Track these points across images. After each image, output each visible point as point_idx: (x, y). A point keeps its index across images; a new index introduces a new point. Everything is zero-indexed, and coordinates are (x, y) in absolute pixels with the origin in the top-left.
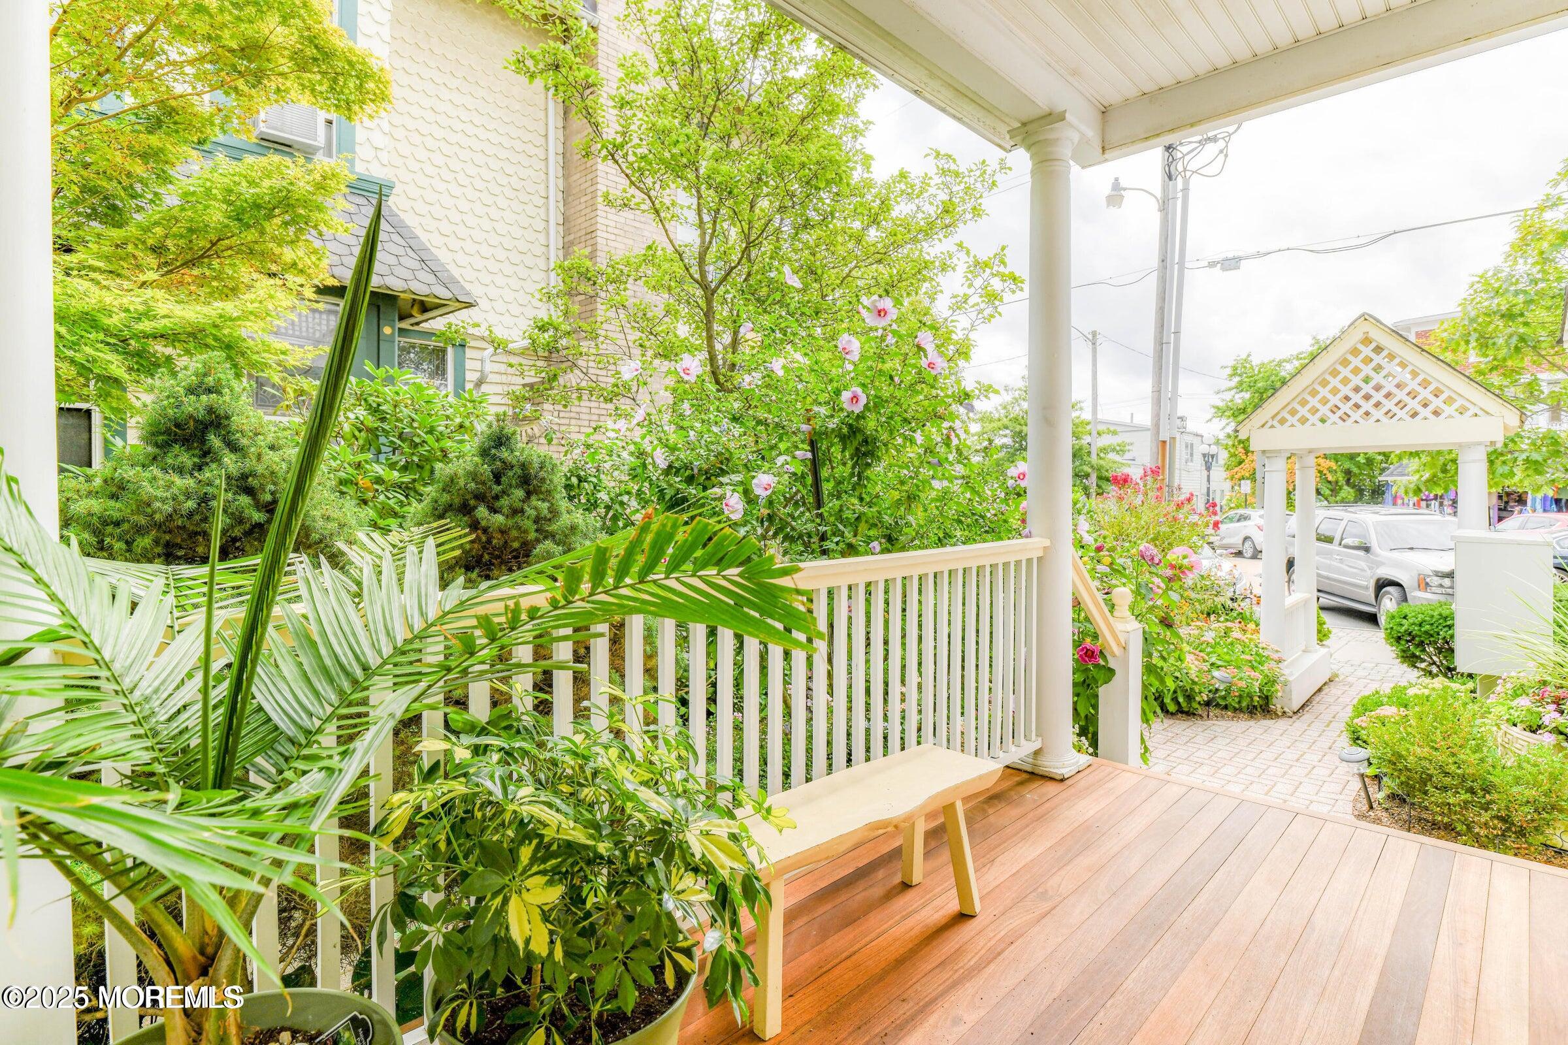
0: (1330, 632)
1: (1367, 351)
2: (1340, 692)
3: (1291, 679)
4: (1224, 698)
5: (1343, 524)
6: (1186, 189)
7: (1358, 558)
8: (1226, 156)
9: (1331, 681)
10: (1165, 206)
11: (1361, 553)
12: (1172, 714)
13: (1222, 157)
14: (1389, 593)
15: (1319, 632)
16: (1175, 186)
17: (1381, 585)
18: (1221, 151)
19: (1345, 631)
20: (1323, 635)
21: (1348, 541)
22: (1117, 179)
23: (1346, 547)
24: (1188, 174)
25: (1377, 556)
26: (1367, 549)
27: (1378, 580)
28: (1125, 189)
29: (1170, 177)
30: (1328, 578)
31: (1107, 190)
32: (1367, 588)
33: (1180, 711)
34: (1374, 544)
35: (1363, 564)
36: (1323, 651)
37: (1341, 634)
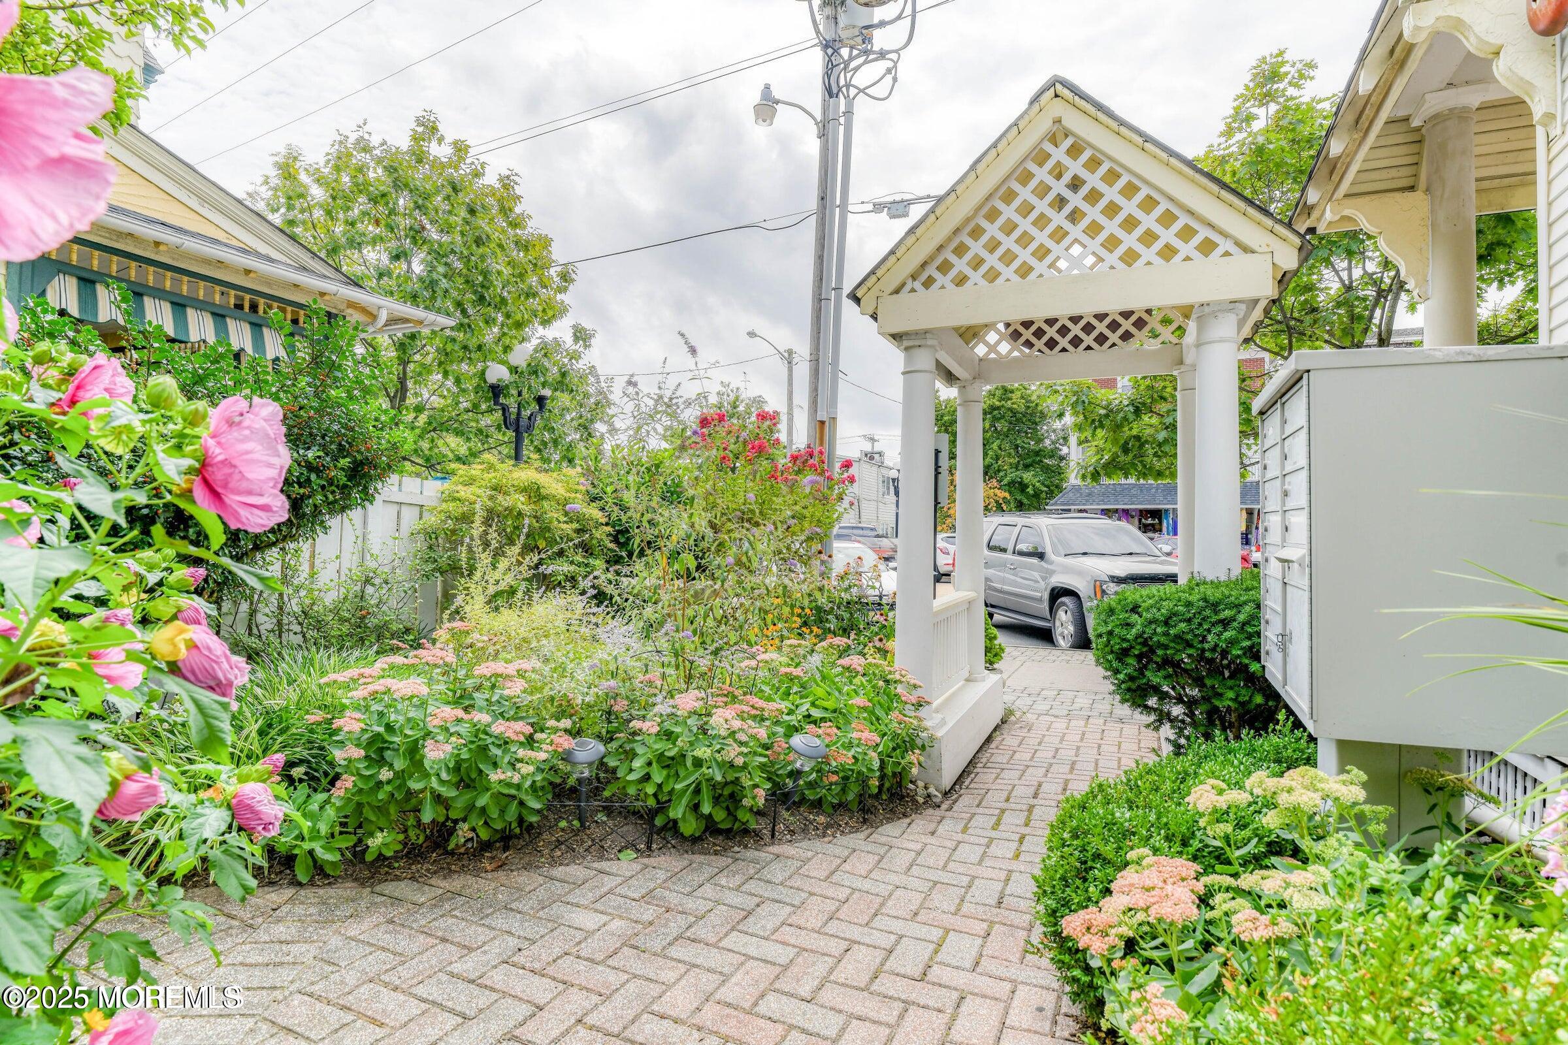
0: (1002, 650)
1: (1058, 154)
2: (1015, 742)
3: (939, 734)
4: (812, 785)
5: (1017, 530)
6: (849, 113)
7: (1031, 567)
8: (895, 80)
9: (1004, 721)
10: (824, 132)
11: (1035, 561)
12: (695, 840)
13: (889, 78)
14: (1064, 604)
15: (988, 650)
16: (837, 106)
17: (1058, 594)
18: (889, 71)
19: (1017, 651)
20: (992, 655)
21: (1022, 547)
22: (767, 87)
23: (1021, 554)
24: (853, 91)
25: (1051, 563)
26: (1041, 556)
27: (1053, 590)
28: (777, 102)
29: (831, 96)
30: (1001, 591)
31: (756, 97)
32: (1040, 600)
33: (711, 828)
34: (1049, 550)
35: (1036, 575)
36: (993, 678)
37: (1015, 653)
